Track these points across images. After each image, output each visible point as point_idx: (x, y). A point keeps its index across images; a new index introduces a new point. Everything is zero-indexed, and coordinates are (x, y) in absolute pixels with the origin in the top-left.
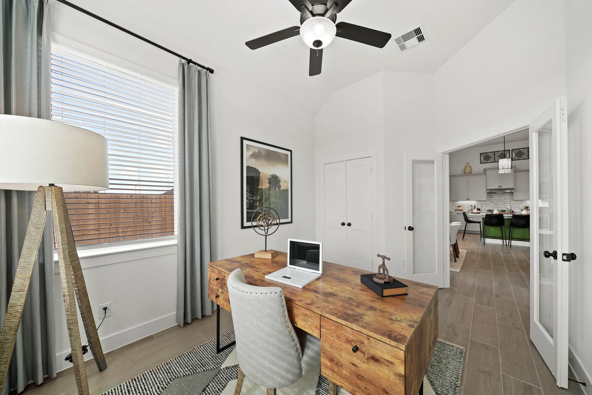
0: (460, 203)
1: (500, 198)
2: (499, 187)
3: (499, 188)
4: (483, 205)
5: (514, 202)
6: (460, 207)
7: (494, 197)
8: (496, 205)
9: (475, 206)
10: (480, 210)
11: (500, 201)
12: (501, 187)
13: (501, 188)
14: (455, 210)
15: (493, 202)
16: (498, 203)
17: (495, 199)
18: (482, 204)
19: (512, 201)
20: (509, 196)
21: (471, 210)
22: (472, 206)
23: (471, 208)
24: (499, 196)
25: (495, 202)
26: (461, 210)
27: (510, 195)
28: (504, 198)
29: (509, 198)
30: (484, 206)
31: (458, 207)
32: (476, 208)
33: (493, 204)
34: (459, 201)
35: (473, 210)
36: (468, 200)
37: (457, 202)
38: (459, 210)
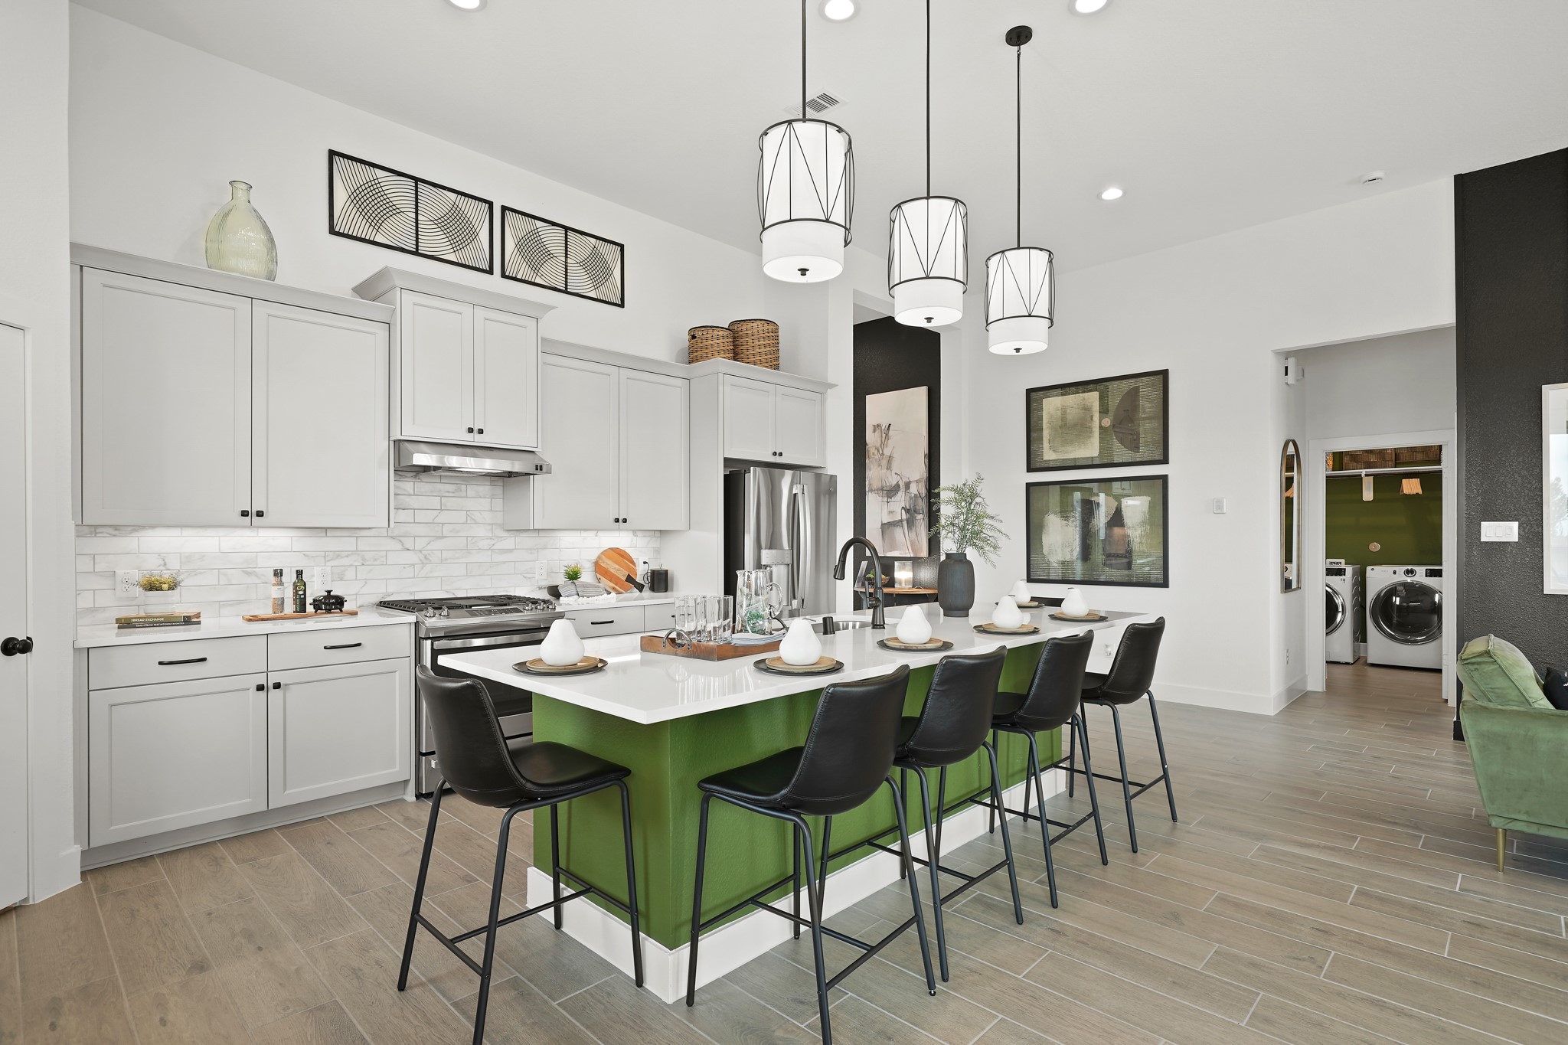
1: (444, 517)
2: (471, 430)
3: (468, 439)
4: (346, 561)
5: (509, 542)
6: (170, 587)
7: (413, 502)
8: (426, 560)
9: (300, 573)
10: (346, 607)
11: (443, 537)
12: (481, 431)
13: (476, 439)
14: (125, 624)
16: (429, 548)
17: (421, 516)
18: (338, 555)
20: (485, 503)
21: (268, 612)
22: (278, 573)
23: (275, 593)
24: (435, 502)
25: (420, 543)
27: (492, 497)
28: (461, 517)
30: (350, 574)
31: (152, 587)
32: (315, 590)
33: (412, 558)
34: (150, 532)
35: (290, 608)
36: (256, 519)
37: (130, 542)
38: (169, 622)
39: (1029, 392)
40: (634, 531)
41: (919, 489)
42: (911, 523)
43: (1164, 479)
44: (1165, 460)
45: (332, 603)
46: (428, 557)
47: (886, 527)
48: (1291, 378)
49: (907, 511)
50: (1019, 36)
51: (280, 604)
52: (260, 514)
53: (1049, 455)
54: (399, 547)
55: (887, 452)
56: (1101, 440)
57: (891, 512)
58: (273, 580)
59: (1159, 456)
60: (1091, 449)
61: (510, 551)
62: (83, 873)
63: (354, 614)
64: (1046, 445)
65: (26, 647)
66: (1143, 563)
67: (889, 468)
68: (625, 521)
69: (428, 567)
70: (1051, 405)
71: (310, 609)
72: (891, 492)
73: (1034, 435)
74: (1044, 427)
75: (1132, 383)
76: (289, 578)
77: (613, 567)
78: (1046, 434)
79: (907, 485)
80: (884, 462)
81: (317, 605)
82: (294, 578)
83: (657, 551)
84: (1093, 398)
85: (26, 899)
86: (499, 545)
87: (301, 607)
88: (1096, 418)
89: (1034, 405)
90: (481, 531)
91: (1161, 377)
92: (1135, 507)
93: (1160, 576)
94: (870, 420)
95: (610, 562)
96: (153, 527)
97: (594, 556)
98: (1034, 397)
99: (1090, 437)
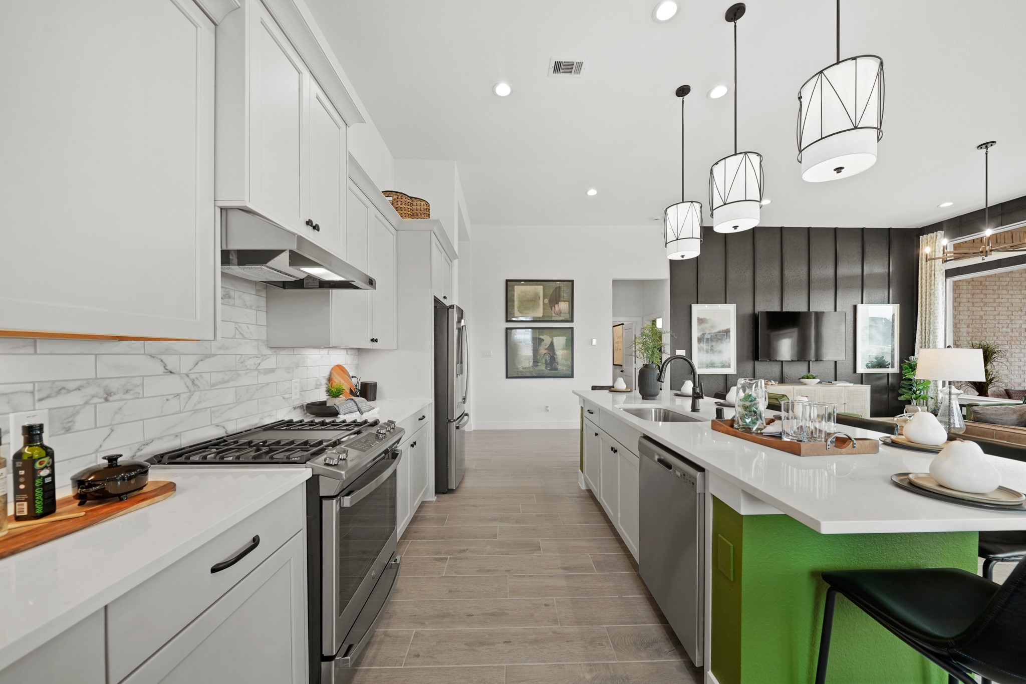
5: (272, 361)
8: (193, 387)
16: (196, 369)
20: (252, 315)
39: (507, 281)
43: (572, 329)
44: (572, 321)
46: (196, 382)
50: (683, 91)
53: (517, 314)
54: (161, 369)
56: (544, 309)
59: (570, 319)
60: (539, 313)
64: (516, 309)
66: (562, 367)
69: (196, 397)
70: (518, 290)
73: (509, 303)
74: (515, 300)
78: (516, 303)
81: (82, 493)
83: (357, 367)
84: (540, 289)
86: (263, 365)
88: (541, 298)
89: (509, 288)
90: (249, 349)
91: (570, 283)
92: (559, 341)
93: (570, 373)
98: (509, 284)
99: (538, 307)
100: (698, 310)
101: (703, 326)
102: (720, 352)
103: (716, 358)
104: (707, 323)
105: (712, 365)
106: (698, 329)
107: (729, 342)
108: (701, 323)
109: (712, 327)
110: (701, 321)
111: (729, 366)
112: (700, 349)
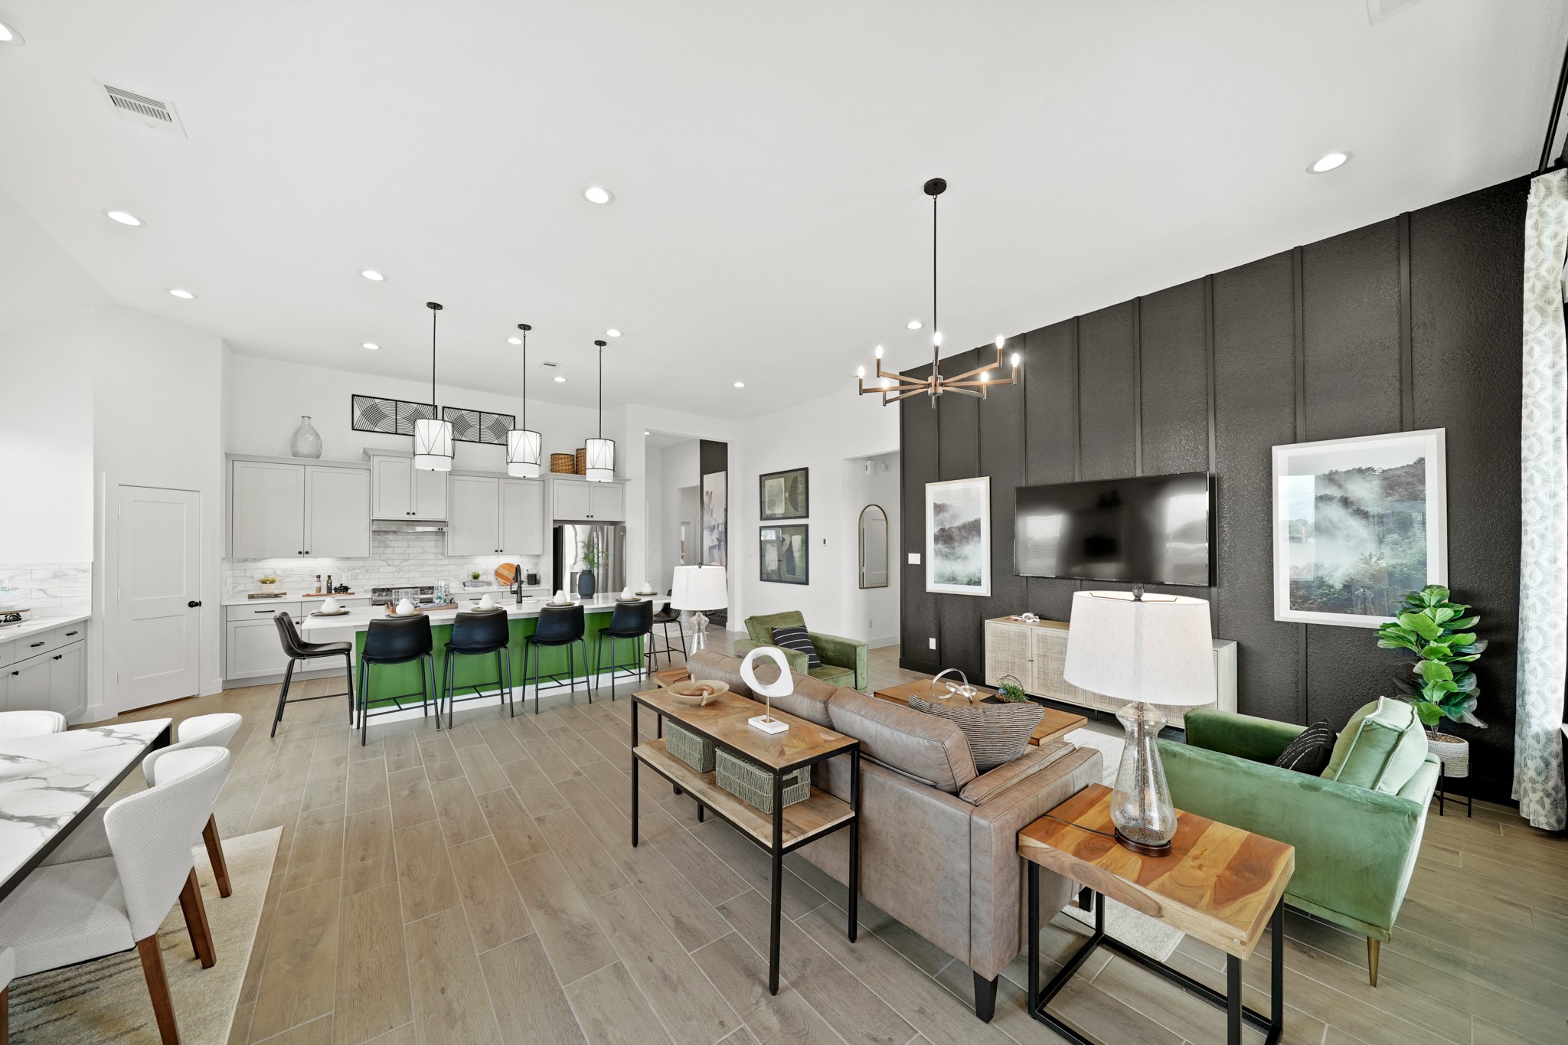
0: (273, 566)
1: (410, 551)
2: (408, 514)
3: (408, 518)
4: (359, 571)
5: (446, 562)
6: (272, 582)
7: (393, 544)
8: (399, 570)
9: (329, 577)
10: (349, 591)
11: (409, 559)
12: (414, 514)
13: (413, 518)
14: (251, 597)
15: (390, 562)
16: (403, 564)
17: (396, 551)
18: (353, 569)
19: (440, 557)
20: (433, 544)
21: (314, 593)
22: (319, 577)
23: (317, 585)
24: (405, 544)
25: (397, 563)
26: (276, 596)
27: (436, 541)
28: (420, 550)
29: (434, 550)
30: (360, 577)
31: (264, 582)
32: (335, 584)
33: (390, 569)
34: (268, 560)
35: (324, 591)
36: (305, 555)
37: (261, 564)
38: (269, 596)
39: (761, 476)
40: (521, 555)
41: (722, 528)
42: (719, 546)
43: (806, 526)
44: (807, 516)
45: (344, 589)
46: (401, 569)
47: (711, 548)
48: (868, 472)
49: (718, 540)
51: (319, 589)
52: (307, 553)
53: (768, 512)
54: (386, 564)
55: (711, 507)
56: (785, 504)
57: (712, 540)
58: (316, 579)
59: (805, 515)
60: (782, 509)
61: (446, 565)
62: (224, 690)
63: (353, 594)
64: (767, 505)
65: (198, 604)
66: (799, 574)
67: (711, 516)
68: (501, 551)
69: (401, 573)
70: (768, 483)
71: (333, 592)
72: (712, 529)
73: (762, 500)
74: (766, 496)
75: (795, 473)
76: (324, 579)
77: (505, 573)
78: (767, 499)
79: (718, 525)
80: (710, 512)
81: (336, 589)
82: (327, 579)
83: (536, 564)
84: (782, 481)
85: (198, 695)
86: (440, 563)
87: (329, 590)
88: (783, 492)
89: (762, 484)
91: (804, 471)
92: (797, 540)
93: (806, 579)
94: (705, 490)
95: (504, 570)
96: (270, 558)
97: (496, 568)
98: (763, 478)
99: (781, 502)
100: (935, 492)
101: (941, 516)
102: (966, 558)
103: (959, 568)
104: (947, 511)
105: (953, 580)
106: (935, 521)
107: (979, 541)
108: (939, 512)
109: (955, 517)
110: (939, 508)
111: (978, 583)
112: (938, 553)
